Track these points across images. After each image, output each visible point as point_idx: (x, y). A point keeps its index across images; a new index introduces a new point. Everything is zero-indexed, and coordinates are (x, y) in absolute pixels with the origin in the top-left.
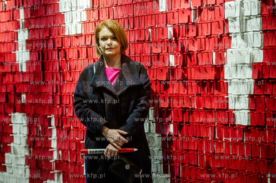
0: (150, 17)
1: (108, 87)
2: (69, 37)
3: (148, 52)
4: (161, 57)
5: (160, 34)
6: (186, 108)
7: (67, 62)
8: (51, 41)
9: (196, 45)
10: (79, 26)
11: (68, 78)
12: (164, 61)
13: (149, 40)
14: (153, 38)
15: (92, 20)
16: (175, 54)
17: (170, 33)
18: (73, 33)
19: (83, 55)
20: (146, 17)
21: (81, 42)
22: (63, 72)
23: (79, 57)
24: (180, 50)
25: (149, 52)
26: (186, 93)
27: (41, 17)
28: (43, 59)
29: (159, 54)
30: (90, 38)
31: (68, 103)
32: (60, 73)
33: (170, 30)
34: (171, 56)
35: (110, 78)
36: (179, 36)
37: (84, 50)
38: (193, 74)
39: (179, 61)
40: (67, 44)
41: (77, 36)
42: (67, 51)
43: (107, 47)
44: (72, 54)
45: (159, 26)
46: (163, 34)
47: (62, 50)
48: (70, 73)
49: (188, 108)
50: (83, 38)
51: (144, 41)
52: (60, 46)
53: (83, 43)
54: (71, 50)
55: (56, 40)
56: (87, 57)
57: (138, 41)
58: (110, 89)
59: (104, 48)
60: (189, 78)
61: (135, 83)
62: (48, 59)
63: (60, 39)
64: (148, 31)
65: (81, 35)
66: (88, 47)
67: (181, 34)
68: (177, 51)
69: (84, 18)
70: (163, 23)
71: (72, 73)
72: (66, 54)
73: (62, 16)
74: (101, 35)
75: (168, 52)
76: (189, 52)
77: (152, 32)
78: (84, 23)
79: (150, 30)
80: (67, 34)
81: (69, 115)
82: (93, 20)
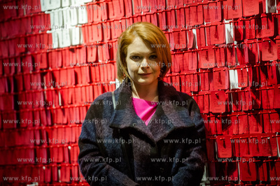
0: (193, 10)
1: (140, 128)
2: (59, 50)
3: (192, 67)
4: (215, 75)
5: (213, 37)
6: (262, 158)
7: (57, 93)
8: (30, 59)
9: (275, 51)
10: (76, 31)
11: (61, 119)
12: (220, 81)
13: (194, 47)
14: (200, 45)
15: (97, 20)
16: (238, 68)
17: (229, 33)
18: (66, 44)
19: (84, 79)
20: (187, 10)
21: (79, 58)
22: (51, 110)
23: (77, 83)
24: (247, 60)
25: (195, 68)
26: (260, 132)
27: (9, 20)
28: (16, 90)
29: (211, 69)
30: (94, 50)
31: (61, 160)
32: (47, 112)
33: (229, 28)
34: (231, 72)
35: (141, 115)
36: (244, 38)
37: (86, 70)
38: (271, 100)
39: (245, 79)
40: (57, 63)
41: (72, 50)
42: (57, 74)
43: (141, 71)
44: (65, 80)
45: (210, 23)
46: (217, 36)
47: (49, 74)
48: (63, 110)
49: (267, 158)
50: (83, 51)
51: (186, 49)
52: (45, 66)
53: (83, 60)
54: (63, 73)
55: (38, 57)
56: (91, 82)
57: (175, 50)
58: (143, 130)
59: (136, 72)
60: (264, 107)
61: (184, 125)
62: (24, 89)
63: (45, 56)
64: (191, 34)
65: (80, 47)
66: (91, 66)
67: (248, 35)
68: (242, 63)
69: (84, 19)
70: (217, 17)
71: (66, 110)
72: (54, 79)
73: (46, 17)
74: (131, 50)
75: (226, 66)
76: (263, 62)
77: (199, 33)
78: (84, 26)
79: (194, 31)
80: (55, 46)
81: (64, 180)
82: (99, 20)
